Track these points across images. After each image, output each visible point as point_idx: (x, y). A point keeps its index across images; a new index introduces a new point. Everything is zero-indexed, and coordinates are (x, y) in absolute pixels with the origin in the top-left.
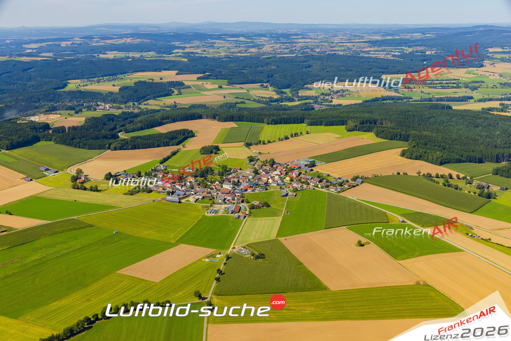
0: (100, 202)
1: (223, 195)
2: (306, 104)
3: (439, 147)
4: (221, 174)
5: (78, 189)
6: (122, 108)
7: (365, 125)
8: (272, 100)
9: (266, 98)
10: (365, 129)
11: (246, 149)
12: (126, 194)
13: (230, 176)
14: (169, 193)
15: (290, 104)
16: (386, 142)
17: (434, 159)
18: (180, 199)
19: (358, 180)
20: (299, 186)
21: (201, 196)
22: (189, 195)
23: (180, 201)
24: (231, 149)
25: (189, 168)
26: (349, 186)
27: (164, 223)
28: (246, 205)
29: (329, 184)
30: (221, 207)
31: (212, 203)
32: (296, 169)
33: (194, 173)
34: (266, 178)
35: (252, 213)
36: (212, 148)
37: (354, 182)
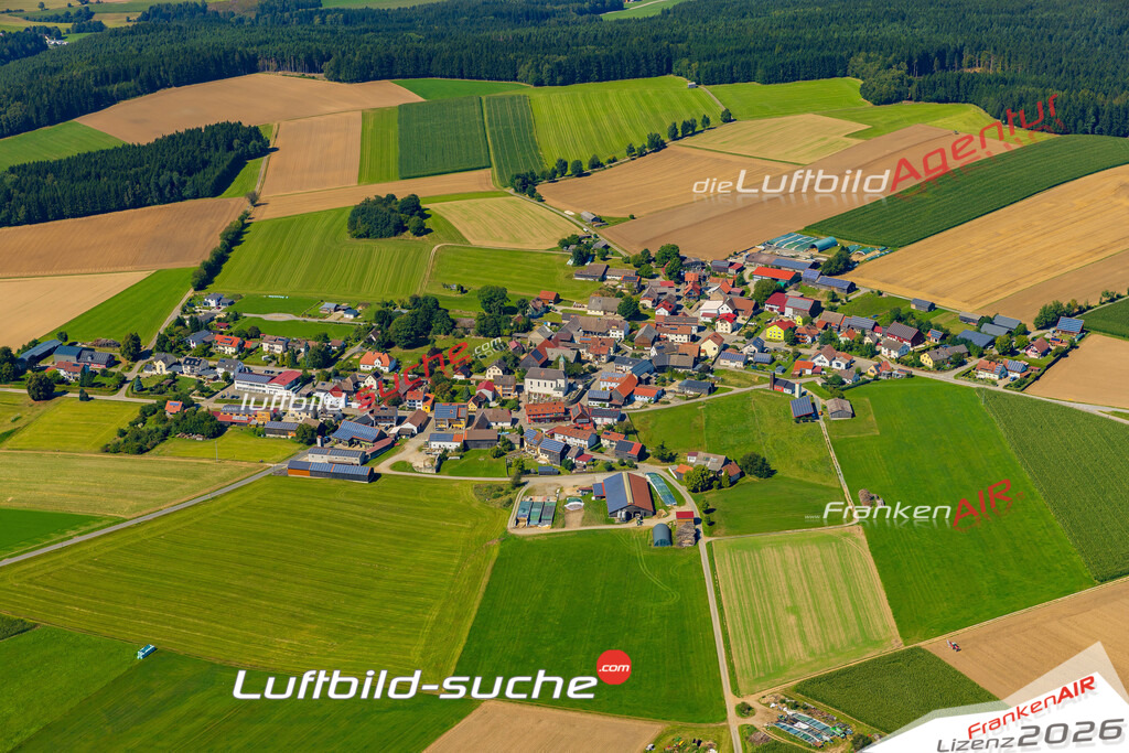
1: (545, 428)
4: (492, 329)
7: (932, 76)
11: (527, 203)
12: (116, 451)
13: (535, 337)
14: (306, 436)
16: (1049, 141)
18: (365, 461)
19: (1064, 322)
20: (839, 365)
21: (450, 438)
22: (396, 438)
23: (372, 469)
24: (464, 203)
25: (333, 305)
26: (1044, 354)
27: (350, 590)
28: (667, 470)
29: (959, 349)
30: (562, 490)
31: (513, 471)
32: (786, 286)
33: (370, 329)
34: (685, 337)
35: (712, 510)
36: (397, 208)
37: (1048, 334)
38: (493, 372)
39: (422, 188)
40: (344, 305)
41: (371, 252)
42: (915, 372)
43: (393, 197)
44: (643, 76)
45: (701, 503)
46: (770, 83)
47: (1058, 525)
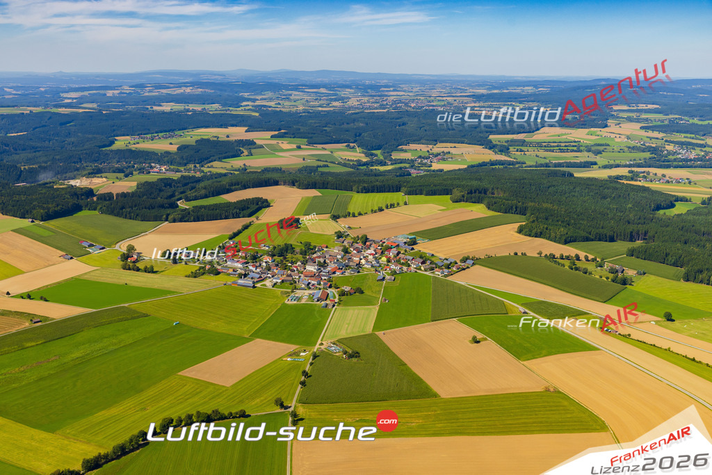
0: (156, 287)
1: (307, 278)
2: (401, 168)
3: (562, 222)
4: (304, 253)
5: (129, 269)
6: (181, 171)
7: (474, 195)
8: (360, 163)
9: (353, 161)
10: (473, 200)
11: (333, 223)
12: (189, 277)
14: (240, 276)
15: (382, 168)
16: (499, 215)
17: (558, 237)
19: (468, 261)
20: (397, 268)
21: (280, 279)
22: (265, 278)
23: (255, 285)
24: (314, 222)
25: (264, 245)
26: (458, 269)
28: (335, 290)
29: (434, 266)
30: (304, 294)
31: (293, 288)
32: (394, 247)
33: (270, 251)
34: (358, 259)
37: (463, 264)
40: (267, 245)
42: (418, 271)
44: (391, 192)
45: (340, 299)
46: (427, 195)
47: (431, 309)
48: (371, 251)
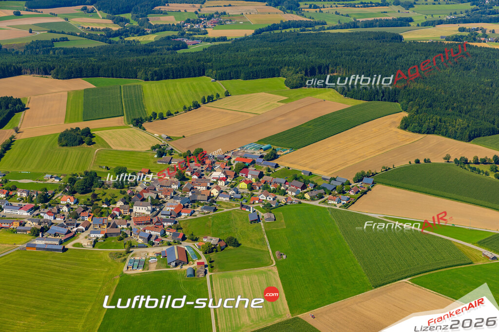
1: (141, 228)
2: (168, 38)
8: (110, 34)
9: (99, 30)
11: (138, 131)
13: (139, 188)
15: (142, 39)
16: (363, 104)
18: (61, 243)
19: (366, 179)
20: (270, 199)
21: (100, 233)
22: (75, 233)
23: (64, 246)
24: (110, 131)
25: (50, 176)
26: (357, 193)
27: (52, 299)
28: (194, 245)
29: (321, 191)
30: (148, 254)
31: (127, 246)
32: (249, 165)
33: (66, 186)
34: (205, 187)
35: (213, 261)
36: (80, 133)
37: (359, 184)
38: (120, 204)
39: (92, 125)
40: (55, 175)
41: (68, 153)
42: (302, 201)
43: (79, 129)
44: (192, 77)
45: (208, 258)
46: (247, 79)
47: (359, 264)
48: (218, 174)
